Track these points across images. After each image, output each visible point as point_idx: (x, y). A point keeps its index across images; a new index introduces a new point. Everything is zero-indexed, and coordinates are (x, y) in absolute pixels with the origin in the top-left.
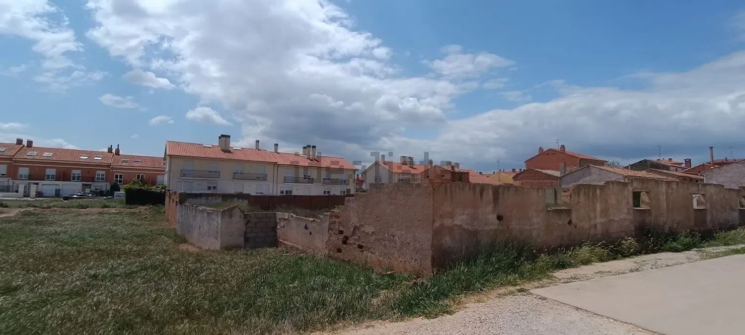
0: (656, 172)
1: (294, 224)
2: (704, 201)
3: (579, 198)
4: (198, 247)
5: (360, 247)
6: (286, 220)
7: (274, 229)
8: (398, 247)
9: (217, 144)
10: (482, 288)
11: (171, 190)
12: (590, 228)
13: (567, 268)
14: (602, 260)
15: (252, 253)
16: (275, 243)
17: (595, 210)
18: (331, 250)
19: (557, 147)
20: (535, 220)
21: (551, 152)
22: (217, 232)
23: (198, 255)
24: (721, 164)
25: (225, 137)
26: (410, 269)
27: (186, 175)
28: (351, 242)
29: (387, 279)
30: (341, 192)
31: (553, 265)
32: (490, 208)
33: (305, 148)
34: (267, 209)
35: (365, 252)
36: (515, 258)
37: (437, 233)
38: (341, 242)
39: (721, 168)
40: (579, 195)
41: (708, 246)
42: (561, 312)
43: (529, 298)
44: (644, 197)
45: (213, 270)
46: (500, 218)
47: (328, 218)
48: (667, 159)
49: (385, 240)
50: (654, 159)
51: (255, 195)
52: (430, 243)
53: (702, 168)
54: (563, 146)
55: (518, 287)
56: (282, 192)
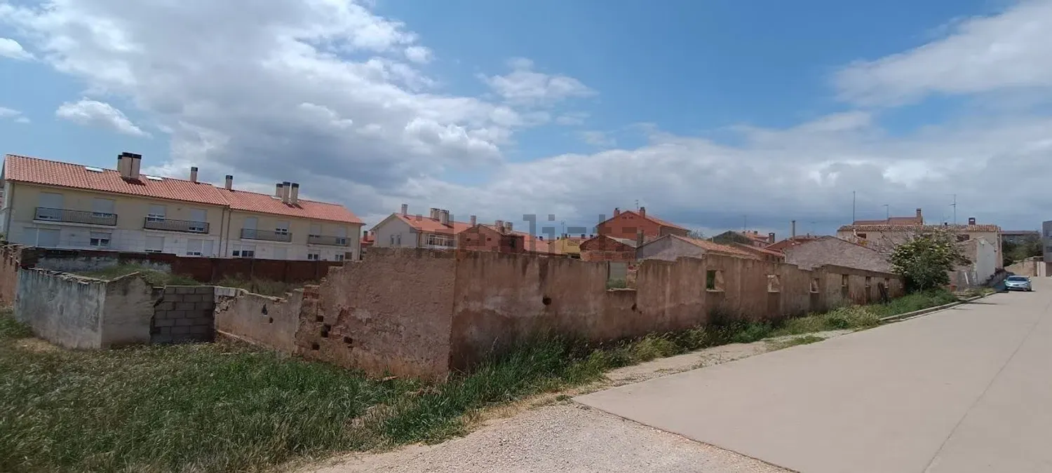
0: (740, 247)
1: (244, 305)
2: (779, 284)
3: (646, 277)
4: (57, 344)
5: (348, 340)
6: (231, 298)
7: (210, 313)
8: (403, 340)
9: (115, 168)
10: (512, 397)
11: (10, 241)
12: (657, 316)
13: (624, 366)
14: (666, 355)
15: (162, 354)
16: (209, 335)
17: (664, 292)
18: (303, 346)
19: (636, 210)
20: (592, 305)
21: (629, 215)
22: (97, 319)
23: (50, 358)
24: (803, 240)
25: (131, 158)
26: (418, 372)
27: (46, 217)
28: (335, 333)
29: (380, 388)
30: (337, 256)
31: (607, 363)
32: (535, 287)
33: (279, 185)
34: (206, 280)
35: (354, 348)
36: (561, 354)
37: (459, 321)
38: (318, 334)
39: (802, 245)
40: (646, 273)
41: (777, 335)
42: (605, 425)
43: (568, 408)
44: (719, 278)
45: (75, 385)
46: (546, 301)
47: (300, 297)
48: (752, 232)
49: (386, 332)
50: (739, 231)
51: (185, 255)
52: (448, 336)
53: (785, 244)
54: (643, 209)
55: (559, 394)
56: (236, 253)
